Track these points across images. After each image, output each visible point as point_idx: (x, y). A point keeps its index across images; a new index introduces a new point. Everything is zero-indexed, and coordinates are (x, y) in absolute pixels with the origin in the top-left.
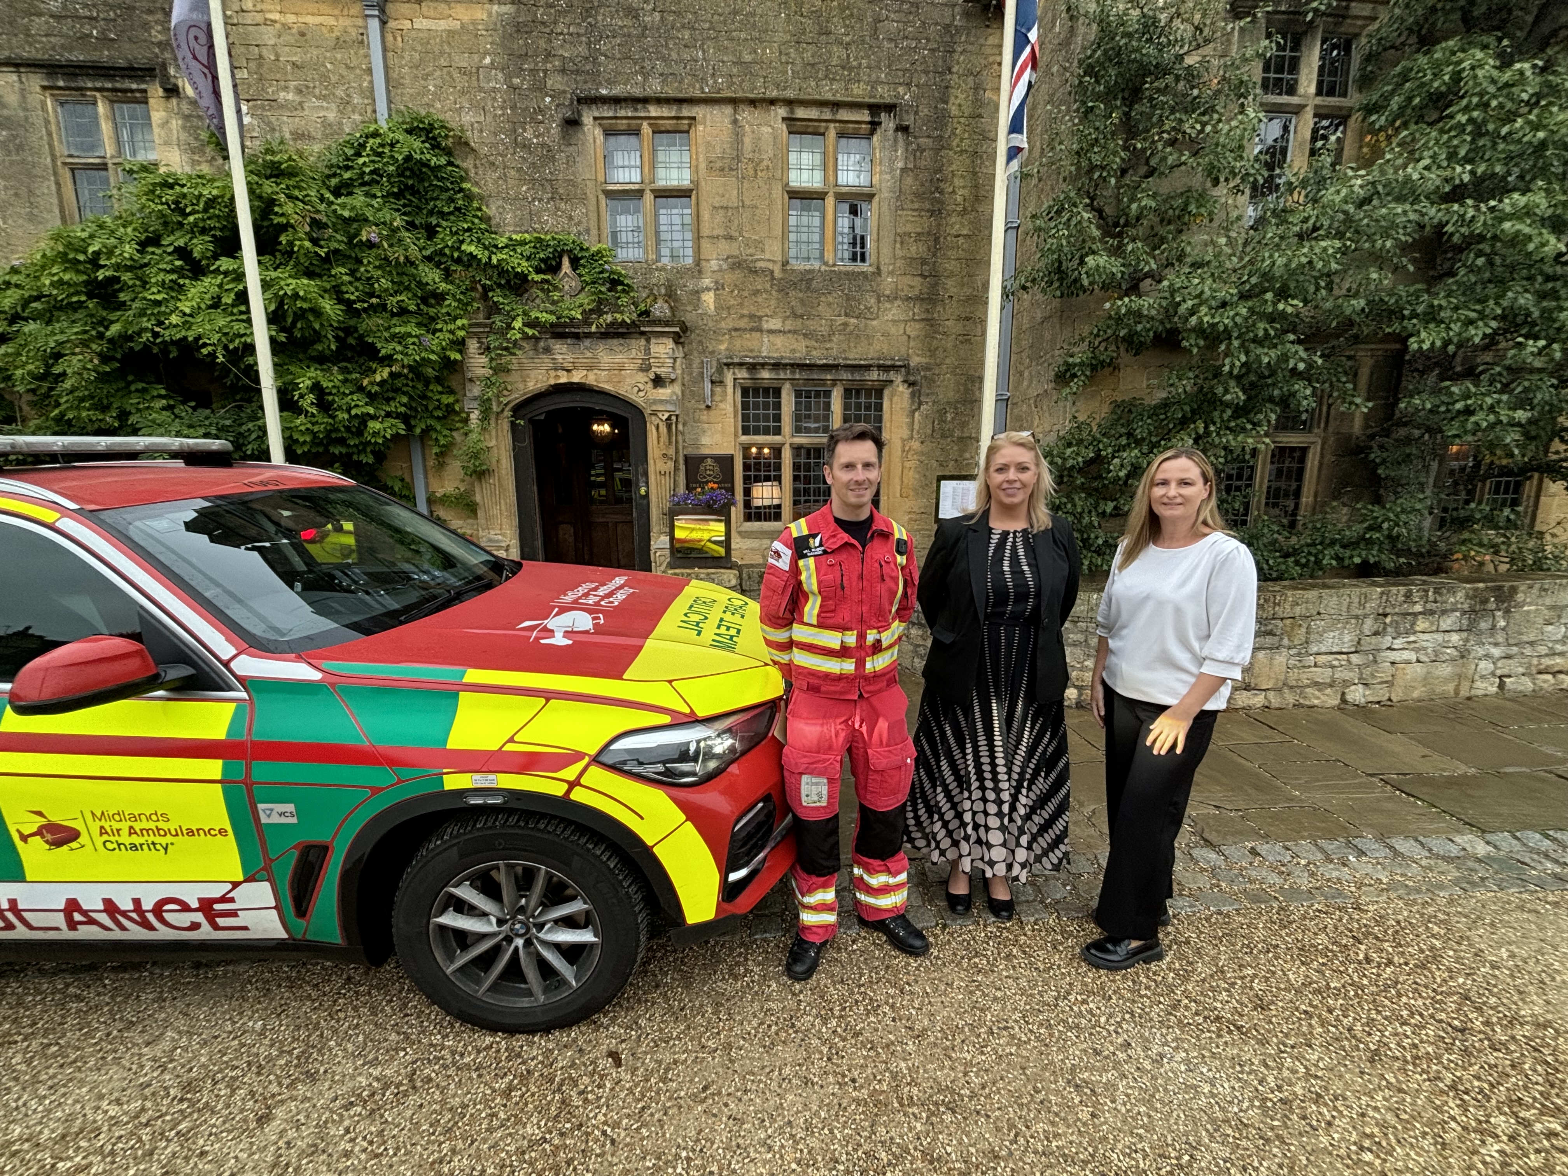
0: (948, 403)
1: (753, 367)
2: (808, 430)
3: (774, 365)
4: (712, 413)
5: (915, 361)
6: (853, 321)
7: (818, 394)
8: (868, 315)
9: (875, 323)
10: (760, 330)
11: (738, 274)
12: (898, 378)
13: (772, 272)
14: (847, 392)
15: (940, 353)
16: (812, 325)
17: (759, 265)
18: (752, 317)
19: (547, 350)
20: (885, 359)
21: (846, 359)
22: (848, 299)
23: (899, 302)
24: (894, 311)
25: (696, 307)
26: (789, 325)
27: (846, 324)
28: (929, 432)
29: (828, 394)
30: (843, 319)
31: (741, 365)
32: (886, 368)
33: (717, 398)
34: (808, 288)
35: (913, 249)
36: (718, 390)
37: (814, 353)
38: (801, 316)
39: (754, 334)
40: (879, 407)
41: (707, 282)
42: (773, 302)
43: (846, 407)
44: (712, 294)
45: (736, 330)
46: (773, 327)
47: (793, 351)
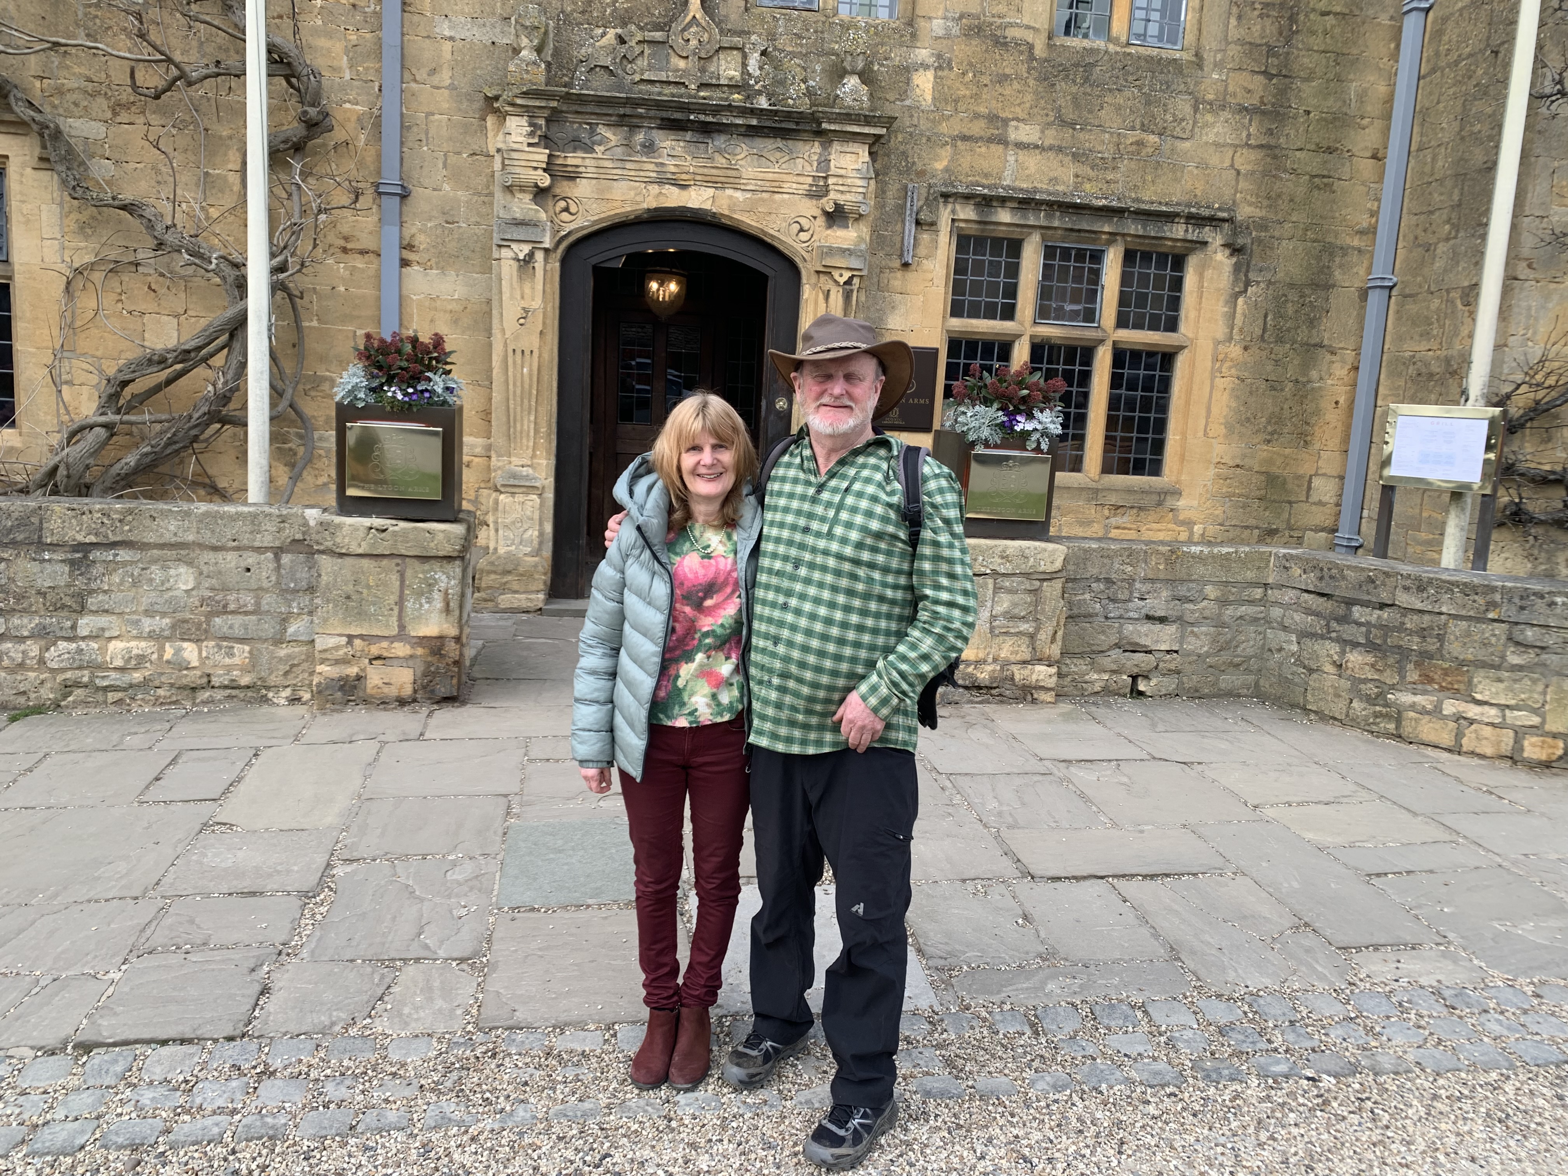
0: (1291, 286)
1: (986, 202)
2: (1060, 315)
3: (1022, 201)
4: (911, 275)
5: (1245, 212)
6: (1153, 139)
7: (1080, 255)
8: (1178, 132)
9: (1187, 145)
10: (1003, 141)
11: (974, 48)
12: (1216, 238)
13: (1031, 47)
14: (1129, 257)
15: (1283, 205)
16: (1088, 139)
17: (1011, 33)
18: (992, 118)
19: (649, 148)
20: (1198, 205)
21: (1138, 200)
22: (1148, 103)
23: (1226, 114)
24: (1219, 128)
25: (903, 95)
26: (1051, 137)
27: (1140, 143)
28: (1258, 331)
29: (1097, 257)
30: (1138, 134)
31: (967, 197)
32: (1197, 220)
33: (922, 251)
34: (1086, 80)
35: (1257, 29)
36: (925, 237)
37: (1087, 186)
38: (1072, 125)
39: (993, 147)
40: (1177, 284)
41: (923, 54)
42: (1029, 97)
43: (1126, 279)
44: (930, 75)
45: (965, 138)
46: (1025, 139)
47: (1054, 180)
